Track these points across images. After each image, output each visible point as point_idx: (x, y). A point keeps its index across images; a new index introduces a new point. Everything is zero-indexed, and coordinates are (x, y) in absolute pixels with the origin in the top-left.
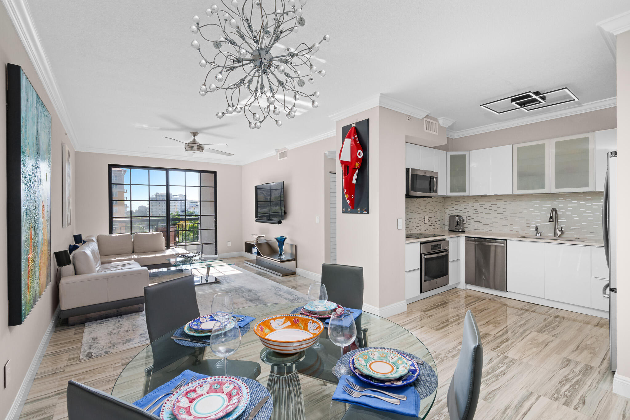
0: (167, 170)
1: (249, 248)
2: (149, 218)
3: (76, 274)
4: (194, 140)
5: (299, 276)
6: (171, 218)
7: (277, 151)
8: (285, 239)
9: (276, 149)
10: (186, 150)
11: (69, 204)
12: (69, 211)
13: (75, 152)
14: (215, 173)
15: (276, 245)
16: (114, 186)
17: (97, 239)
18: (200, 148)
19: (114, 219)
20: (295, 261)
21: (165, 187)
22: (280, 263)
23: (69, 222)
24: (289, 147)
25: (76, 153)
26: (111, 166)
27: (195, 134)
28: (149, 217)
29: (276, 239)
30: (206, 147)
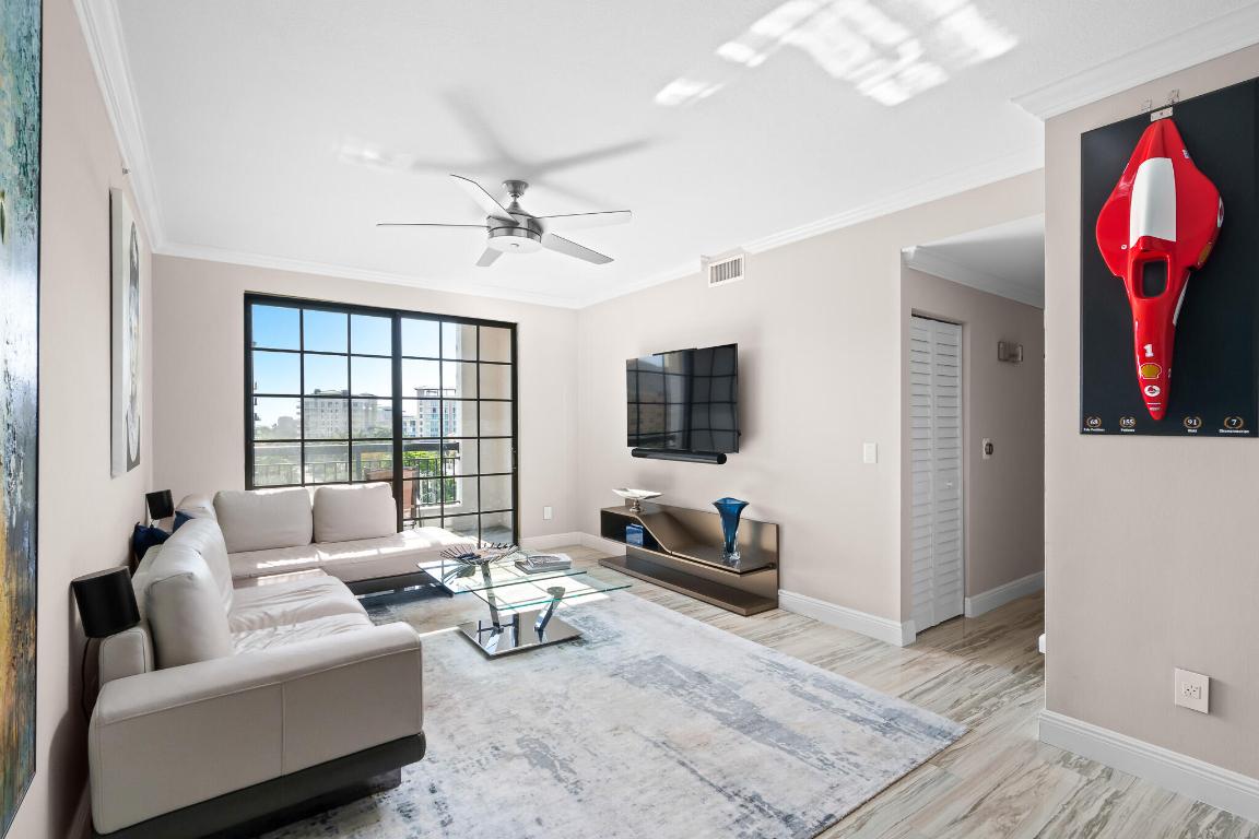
0: (395, 315)
1: (614, 525)
2: (350, 444)
3: (158, 664)
4: (515, 205)
5: (792, 613)
6: (404, 443)
7: (705, 260)
8: (743, 505)
9: (702, 256)
10: (492, 236)
11: (133, 398)
12: (133, 421)
13: (153, 254)
14: (513, 327)
15: (717, 525)
16: (255, 354)
17: (216, 504)
18: (535, 228)
19: (257, 447)
20: (775, 571)
21: (390, 361)
22: (738, 576)
23: (133, 458)
24: (753, 247)
25: (156, 259)
26: (251, 299)
27: (517, 187)
28: (350, 440)
29: (716, 504)
30: (550, 227)
